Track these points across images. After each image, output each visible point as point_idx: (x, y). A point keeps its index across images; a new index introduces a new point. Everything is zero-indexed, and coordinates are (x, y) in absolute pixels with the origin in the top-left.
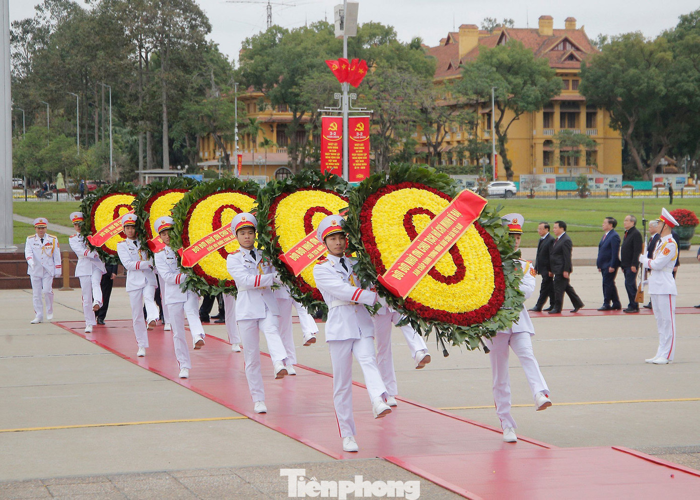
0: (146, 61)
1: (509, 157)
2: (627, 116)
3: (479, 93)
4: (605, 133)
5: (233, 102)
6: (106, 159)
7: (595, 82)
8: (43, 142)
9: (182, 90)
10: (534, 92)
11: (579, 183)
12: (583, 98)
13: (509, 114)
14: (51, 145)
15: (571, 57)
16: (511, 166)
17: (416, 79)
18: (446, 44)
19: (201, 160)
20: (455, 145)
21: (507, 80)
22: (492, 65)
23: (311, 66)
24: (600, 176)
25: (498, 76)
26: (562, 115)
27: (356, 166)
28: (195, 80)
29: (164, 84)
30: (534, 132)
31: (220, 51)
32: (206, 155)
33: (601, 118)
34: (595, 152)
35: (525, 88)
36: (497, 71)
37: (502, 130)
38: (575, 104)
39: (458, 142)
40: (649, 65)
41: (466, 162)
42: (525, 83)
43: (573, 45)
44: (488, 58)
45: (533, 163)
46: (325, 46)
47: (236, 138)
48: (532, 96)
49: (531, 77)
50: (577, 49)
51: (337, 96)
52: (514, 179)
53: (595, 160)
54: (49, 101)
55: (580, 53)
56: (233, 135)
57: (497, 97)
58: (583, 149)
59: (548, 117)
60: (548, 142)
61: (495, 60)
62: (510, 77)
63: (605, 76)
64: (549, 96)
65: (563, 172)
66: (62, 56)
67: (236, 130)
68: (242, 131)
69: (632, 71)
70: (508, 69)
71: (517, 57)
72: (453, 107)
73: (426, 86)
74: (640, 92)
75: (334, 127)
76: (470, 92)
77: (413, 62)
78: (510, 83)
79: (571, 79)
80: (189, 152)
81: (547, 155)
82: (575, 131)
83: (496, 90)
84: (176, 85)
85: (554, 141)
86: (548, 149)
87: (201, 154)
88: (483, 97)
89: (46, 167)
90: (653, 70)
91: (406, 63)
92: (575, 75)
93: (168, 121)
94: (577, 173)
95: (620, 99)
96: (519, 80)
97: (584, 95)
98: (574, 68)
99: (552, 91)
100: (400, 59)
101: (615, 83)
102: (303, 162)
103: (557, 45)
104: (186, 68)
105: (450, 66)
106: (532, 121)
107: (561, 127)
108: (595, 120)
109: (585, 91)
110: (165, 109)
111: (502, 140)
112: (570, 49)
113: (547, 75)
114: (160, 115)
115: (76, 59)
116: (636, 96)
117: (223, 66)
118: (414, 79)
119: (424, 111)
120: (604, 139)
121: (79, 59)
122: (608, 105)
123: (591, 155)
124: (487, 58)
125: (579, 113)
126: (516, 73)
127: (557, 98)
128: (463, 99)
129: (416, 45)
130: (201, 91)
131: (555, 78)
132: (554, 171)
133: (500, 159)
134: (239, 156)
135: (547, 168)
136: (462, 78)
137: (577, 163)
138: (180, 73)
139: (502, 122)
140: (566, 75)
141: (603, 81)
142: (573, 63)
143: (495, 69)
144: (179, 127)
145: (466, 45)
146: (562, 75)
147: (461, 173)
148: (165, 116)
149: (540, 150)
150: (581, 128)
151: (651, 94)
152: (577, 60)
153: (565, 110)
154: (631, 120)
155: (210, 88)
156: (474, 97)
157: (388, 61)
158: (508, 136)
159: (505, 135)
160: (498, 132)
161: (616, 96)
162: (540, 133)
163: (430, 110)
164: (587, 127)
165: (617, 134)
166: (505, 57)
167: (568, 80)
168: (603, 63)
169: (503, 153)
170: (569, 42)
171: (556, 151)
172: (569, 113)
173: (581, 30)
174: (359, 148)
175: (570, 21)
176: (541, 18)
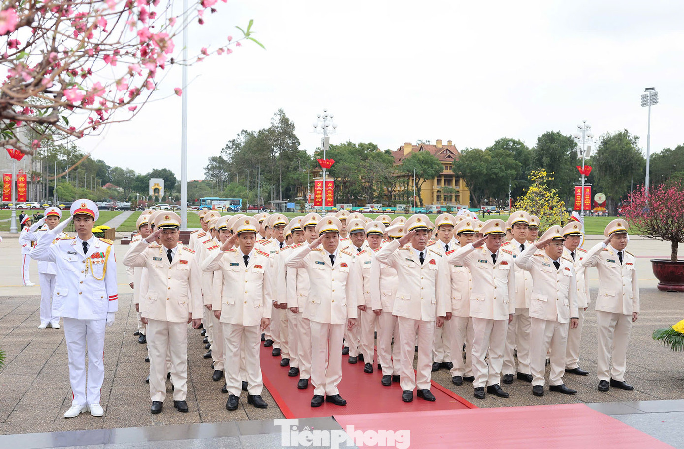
0: (275, 157)
1: (421, 198)
4: (463, 188)
5: (307, 173)
6: (257, 196)
7: (459, 167)
9: (288, 167)
10: (431, 171)
11: (447, 208)
12: (454, 173)
13: (422, 180)
14: (237, 190)
15: (449, 157)
16: (422, 201)
17: (383, 165)
18: (399, 150)
19: (297, 197)
20: (397, 192)
21: (421, 166)
22: (415, 160)
23: (340, 159)
24: (459, 205)
25: (417, 164)
26: (445, 181)
27: (328, 200)
28: (293, 164)
29: (281, 166)
30: (433, 187)
31: (306, 153)
32: (300, 194)
34: (459, 196)
35: (428, 170)
37: (419, 186)
38: (451, 176)
39: (398, 191)
40: (481, 161)
41: (405, 199)
42: (428, 168)
43: (450, 152)
44: (414, 157)
45: (433, 200)
47: (309, 188)
49: (431, 165)
50: (452, 153)
51: (321, 173)
53: (459, 199)
54: (238, 173)
55: (453, 155)
57: (416, 173)
58: (454, 195)
59: (439, 181)
60: (438, 191)
62: (423, 165)
63: (463, 165)
64: (439, 173)
65: (444, 204)
66: (244, 154)
67: (309, 185)
68: (312, 185)
69: (474, 164)
70: (422, 162)
71: (427, 157)
72: (399, 177)
73: (387, 168)
74: (476, 172)
75: (320, 185)
76: (405, 171)
77: (384, 159)
78: (422, 167)
79: (449, 166)
80: (292, 194)
81: (438, 197)
82: (450, 187)
83: (416, 170)
84: (285, 167)
85: (442, 191)
86: (439, 194)
87: (298, 194)
88: (410, 172)
90: (482, 163)
92: (451, 164)
93: (282, 181)
94: (450, 204)
95: (468, 174)
96: (426, 166)
98: (450, 161)
99: (440, 170)
100: (379, 158)
101: (467, 168)
102: (337, 198)
103: (444, 152)
104: (290, 159)
105: (400, 159)
106: (433, 183)
107: (445, 185)
108: (459, 183)
109: (453, 171)
110: (281, 176)
111: (419, 190)
112: (449, 153)
113: (438, 164)
114: (279, 179)
115: (249, 155)
116: (474, 174)
117: (308, 158)
119: (386, 178)
120: (462, 190)
122: (463, 176)
123: (457, 197)
125: (452, 180)
126: (425, 164)
127: (441, 173)
128: (403, 173)
130: (296, 169)
131: (441, 165)
132: (442, 203)
133: (418, 198)
134: (310, 195)
135: (439, 202)
136: (402, 165)
137: (451, 200)
138: (287, 161)
139: (419, 183)
140: (447, 164)
141: (462, 167)
142: (450, 159)
143: (416, 162)
145: (407, 151)
146: (445, 164)
147: (403, 204)
148: (281, 178)
149: (435, 194)
150: (453, 186)
151: (480, 173)
152: (452, 158)
153: (446, 178)
154: (472, 183)
155: (298, 168)
156: (408, 172)
157: (373, 158)
158: (421, 189)
160: (417, 187)
162: (436, 187)
163: (388, 177)
164: (456, 185)
165: (467, 188)
166: (421, 157)
167: (447, 166)
168: (462, 158)
169: (419, 196)
170: (449, 151)
171: (442, 195)
172: (448, 179)
173: (454, 146)
174: (330, 193)
175: (450, 142)
176: (437, 140)
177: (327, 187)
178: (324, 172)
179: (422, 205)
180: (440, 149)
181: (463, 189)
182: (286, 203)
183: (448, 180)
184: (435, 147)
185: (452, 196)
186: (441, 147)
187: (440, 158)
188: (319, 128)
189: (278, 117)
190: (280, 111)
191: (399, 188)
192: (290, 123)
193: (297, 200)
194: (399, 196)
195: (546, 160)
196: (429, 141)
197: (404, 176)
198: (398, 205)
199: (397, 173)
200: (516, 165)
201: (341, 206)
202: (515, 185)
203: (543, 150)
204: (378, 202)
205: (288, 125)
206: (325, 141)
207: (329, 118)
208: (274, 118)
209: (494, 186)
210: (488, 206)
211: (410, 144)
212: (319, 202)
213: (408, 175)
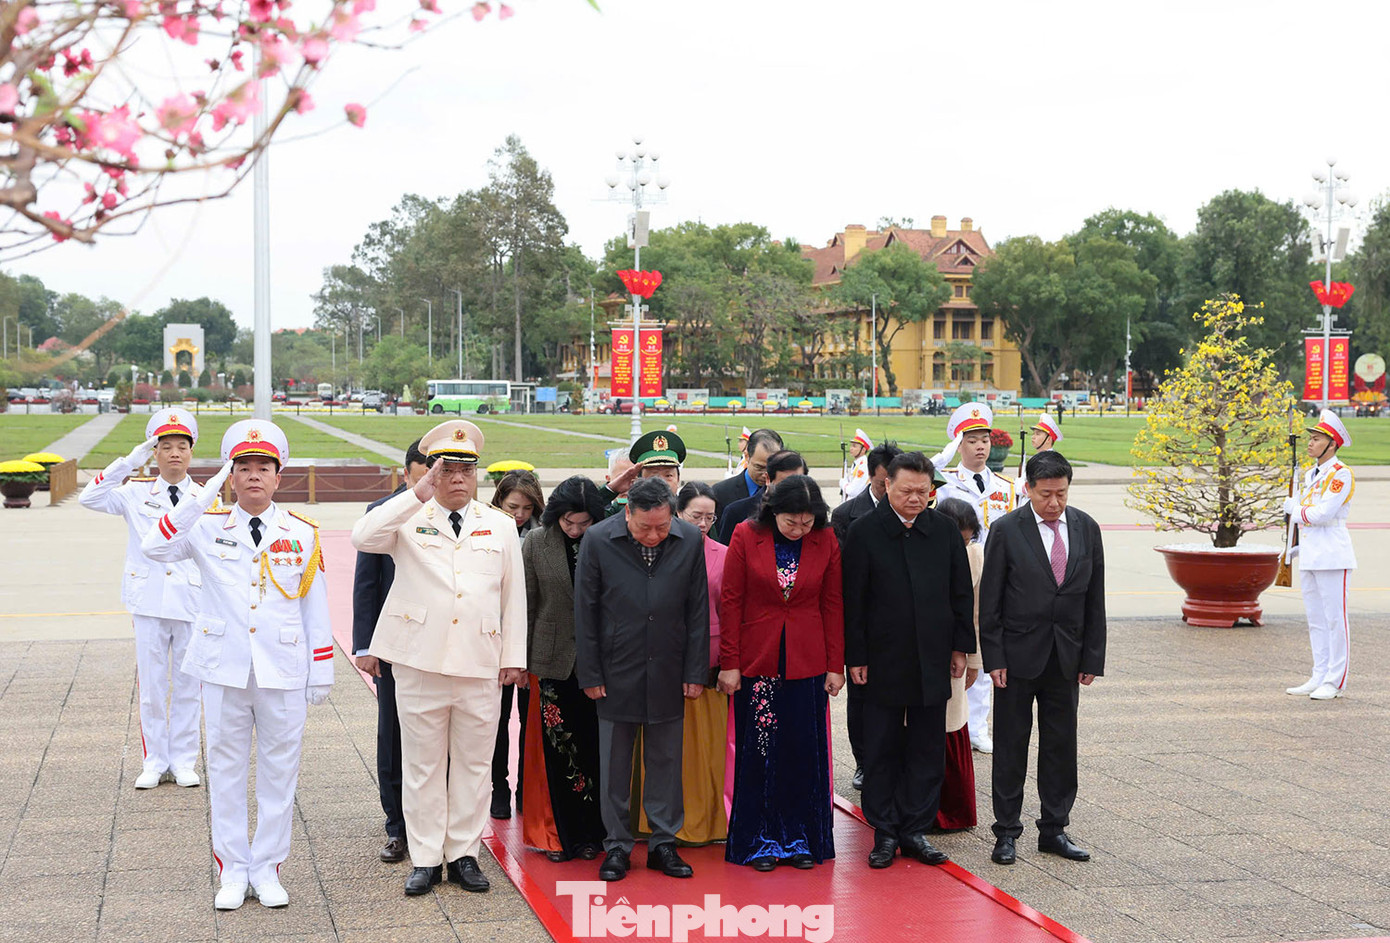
0: (501, 265)
1: (891, 370)
2: (1024, 326)
3: (859, 300)
4: (1002, 345)
5: (589, 308)
7: (988, 288)
8: (398, 351)
9: (538, 294)
10: (919, 299)
12: (976, 307)
13: (893, 324)
14: (403, 354)
15: (966, 261)
16: (894, 380)
17: (791, 284)
18: (833, 246)
19: (561, 372)
20: (827, 357)
21: (890, 285)
22: (874, 270)
23: (676, 269)
25: (881, 281)
26: (955, 325)
27: (648, 380)
28: (550, 285)
29: (517, 289)
30: (924, 344)
31: (583, 253)
32: (570, 365)
33: (998, 328)
34: (992, 365)
35: (910, 295)
36: (879, 276)
37: (885, 341)
38: (970, 313)
39: (831, 354)
40: (1048, 271)
41: (850, 376)
42: (910, 291)
43: (968, 248)
45: (921, 377)
46: (692, 248)
47: (593, 348)
48: (919, 303)
49: (917, 283)
50: (973, 252)
51: (627, 307)
52: (898, 394)
53: (991, 374)
54: (404, 309)
55: (975, 256)
56: (590, 346)
57: (879, 305)
58: (977, 362)
59: (939, 327)
60: (937, 355)
61: (877, 264)
62: (894, 283)
63: (999, 282)
64: (937, 304)
65: (953, 387)
66: (417, 259)
67: (593, 339)
68: (601, 339)
69: (1030, 278)
70: (891, 274)
71: (902, 260)
72: (831, 316)
73: (800, 292)
74: (1039, 300)
75: (624, 340)
76: (849, 300)
77: (788, 266)
78: (893, 289)
79: (964, 285)
80: (548, 363)
81: (937, 368)
82: (968, 343)
83: (877, 297)
84: (529, 292)
85: (946, 353)
86: (939, 361)
87: (564, 365)
88: (862, 304)
89: (397, 379)
90: (1054, 276)
91: (780, 267)
92: (967, 280)
93: (522, 329)
94: (969, 388)
95: (1015, 307)
96: (904, 286)
97: (976, 303)
98: (966, 273)
99: (940, 298)
100: (774, 263)
101: (1010, 290)
103: (950, 248)
104: (542, 272)
105: (834, 270)
106: (922, 331)
107: (954, 337)
108: (991, 330)
109: (976, 299)
110: (518, 317)
111: (886, 351)
112: (964, 253)
113: (935, 282)
114: (513, 324)
115: (431, 262)
116: (1034, 304)
118: (787, 284)
119: (799, 319)
120: (1001, 351)
121: (434, 263)
122: (1004, 314)
123: (987, 368)
124: (869, 262)
125: (973, 323)
126: (901, 279)
127: (945, 306)
128: (843, 307)
129: (793, 247)
130: (559, 297)
131: (944, 283)
132: (945, 386)
133: (882, 373)
134: (596, 367)
135: (938, 383)
136: (841, 284)
137: (970, 377)
138: (534, 277)
139: (886, 332)
140: (960, 280)
141: (997, 286)
142: (968, 268)
143: (876, 274)
144: (536, 336)
145: (852, 248)
146: (955, 280)
147: (843, 387)
148: (518, 323)
149: (929, 363)
150: (976, 340)
151: (1051, 302)
152: (972, 264)
153: (957, 320)
154: (1027, 330)
155: (566, 294)
156: (855, 304)
157: (760, 264)
158: (892, 348)
159: (889, 346)
160: (880, 343)
161: (1011, 304)
162: (931, 344)
163: (803, 317)
164: (983, 338)
165: (1012, 345)
166: (887, 260)
167: (962, 287)
168: (998, 269)
169: (886, 366)
170: (963, 245)
171: (948, 364)
172: (963, 322)
173: (979, 233)
174: (652, 362)
175: (966, 221)
176: (935, 218)
177: (644, 346)
178: (637, 305)
179: (893, 390)
180: (942, 242)
181: (1003, 349)
182: (532, 388)
183: (963, 326)
184: (926, 236)
185: (973, 365)
186: (944, 235)
187: (941, 264)
188: (623, 189)
189: (507, 158)
190: (510, 141)
191: (832, 346)
192: (539, 176)
193: (561, 380)
194: (833, 367)
195: (1223, 267)
196: (910, 221)
197: (845, 314)
198: (829, 392)
199: (827, 305)
200: (1145, 280)
201: (680, 397)
202: (1143, 334)
203: (1214, 239)
204: (777, 384)
205: (535, 179)
206: (639, 223)
207: (647, 160)
208: (495, 159)
209: (1086, 338)
210: (1069, 393)
211: (861, 227)
212: (622, 386)
213: (857, 313)
